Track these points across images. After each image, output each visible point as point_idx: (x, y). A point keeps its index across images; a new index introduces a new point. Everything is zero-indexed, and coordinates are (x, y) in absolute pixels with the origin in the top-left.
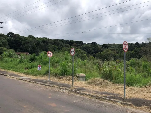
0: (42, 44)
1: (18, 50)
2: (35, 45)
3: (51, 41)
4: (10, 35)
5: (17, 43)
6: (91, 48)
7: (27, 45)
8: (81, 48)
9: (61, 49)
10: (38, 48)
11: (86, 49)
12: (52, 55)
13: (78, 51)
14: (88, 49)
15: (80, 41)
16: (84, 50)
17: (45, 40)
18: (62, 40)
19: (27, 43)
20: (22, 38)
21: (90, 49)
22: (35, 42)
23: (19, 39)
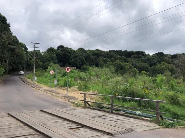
0: (92, 57)
1: (67, 64)
2: (84, 59)
3: (103, 53)
4: (60, 49)
5: (66, 57)
6: (156, 59)
7: (76, 59)
8: (142, 60)
9: (107, 63)
10: (87, 62)
11: (148, 62)
12: (53, 73)
13: (126, 66)
14: (152, 61)
15: (142, 51)
16: (145, 62)
17: (97, 52)
18: (120, 50)
19: (75, 57)
20: (70, 52)
21: (154, 61)
22: (85, 56)
23: (68, 53)
